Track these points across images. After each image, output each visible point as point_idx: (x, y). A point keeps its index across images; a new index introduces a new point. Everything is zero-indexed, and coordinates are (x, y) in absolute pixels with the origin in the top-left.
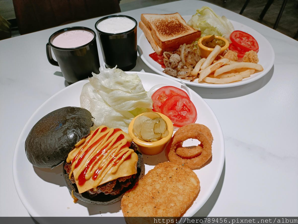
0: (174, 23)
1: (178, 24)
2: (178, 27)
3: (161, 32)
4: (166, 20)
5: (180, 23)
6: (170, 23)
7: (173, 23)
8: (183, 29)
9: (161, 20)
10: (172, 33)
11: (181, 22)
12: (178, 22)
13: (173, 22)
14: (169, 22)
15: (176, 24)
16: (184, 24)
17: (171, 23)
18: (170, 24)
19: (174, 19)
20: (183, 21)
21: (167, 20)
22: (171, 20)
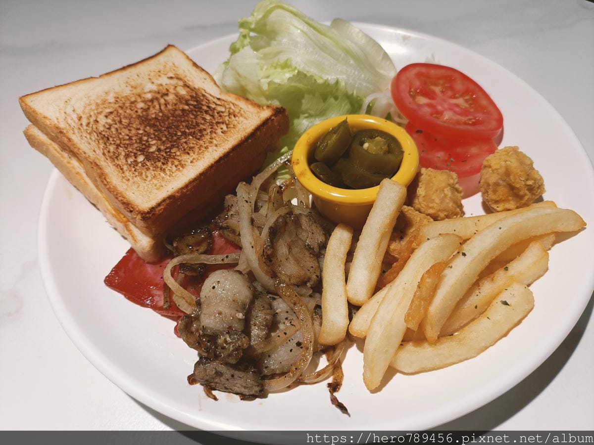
0: (171, 98)
1: (188, 97)
2: (191, 111)
3: (127, 156)
4: (135, 91)
5: (193, 89)
6: (152, 101)
7: (166, 98)
8: (213, 116)
9: (112, 100)
10: (173, 151)
11: (196, 87)
12: (186, 85)
13: (164, 91)
14: (149, 96)
15: (180, 98)
16: (211, 90)
17: (157, 99)
18: (156, 103)
19: (164, 81)
20: (203, 75)
21: (138, 91)
22: (154, 88)
